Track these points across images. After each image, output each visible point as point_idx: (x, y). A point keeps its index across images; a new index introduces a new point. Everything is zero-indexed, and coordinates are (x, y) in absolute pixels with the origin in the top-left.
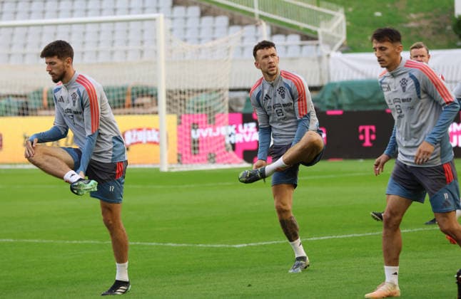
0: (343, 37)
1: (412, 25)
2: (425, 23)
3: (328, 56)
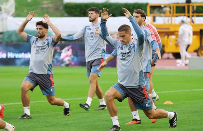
0: (13, 10)
1: (45, 6)
2: (51, 5)
3: (6, 19)
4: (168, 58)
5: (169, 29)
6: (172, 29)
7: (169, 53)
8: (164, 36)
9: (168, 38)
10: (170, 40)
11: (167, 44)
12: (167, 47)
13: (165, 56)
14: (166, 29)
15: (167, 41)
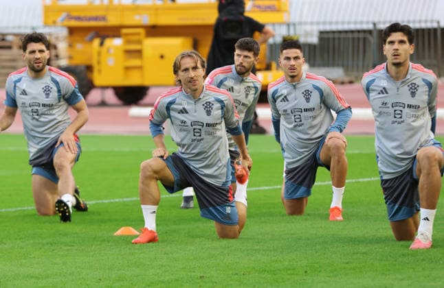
4: (103, 104)
5: (103, 18)
6: (113, 20)
7: (104, 88)
8: (91, 40)
9: (102, 44)
10: (108, 50)
11: (99, 63)
12: (100, 71)
13: (95, 96)
14: (96, 19)
15: (99, 54)
